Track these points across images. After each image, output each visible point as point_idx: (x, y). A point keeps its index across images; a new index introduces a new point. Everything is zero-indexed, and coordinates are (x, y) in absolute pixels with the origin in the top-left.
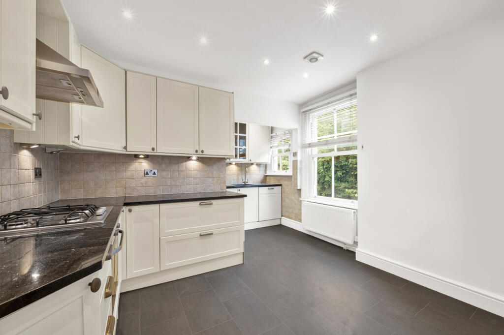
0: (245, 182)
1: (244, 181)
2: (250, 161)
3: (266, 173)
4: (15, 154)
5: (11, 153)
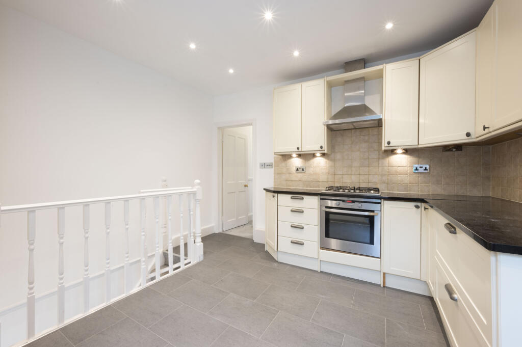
4: (383, 158)
5: (379, 159)
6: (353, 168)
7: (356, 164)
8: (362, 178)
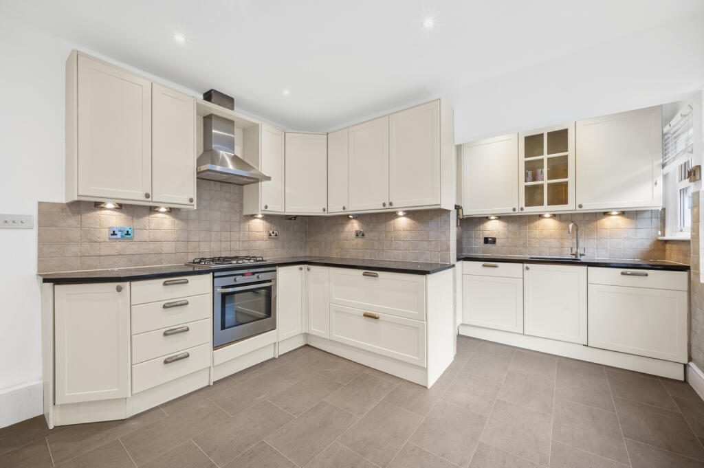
0: (576, 255)
1: (574, 252)
2: (580, 206)
3: (664, 235)
4: (244, 222)
5: (240, 222)
6: (212, 233)
7: (216, 227)
8: (224, 245)
